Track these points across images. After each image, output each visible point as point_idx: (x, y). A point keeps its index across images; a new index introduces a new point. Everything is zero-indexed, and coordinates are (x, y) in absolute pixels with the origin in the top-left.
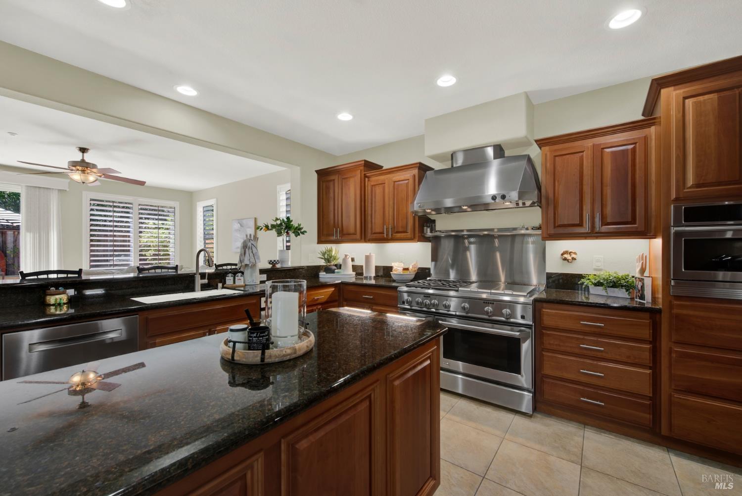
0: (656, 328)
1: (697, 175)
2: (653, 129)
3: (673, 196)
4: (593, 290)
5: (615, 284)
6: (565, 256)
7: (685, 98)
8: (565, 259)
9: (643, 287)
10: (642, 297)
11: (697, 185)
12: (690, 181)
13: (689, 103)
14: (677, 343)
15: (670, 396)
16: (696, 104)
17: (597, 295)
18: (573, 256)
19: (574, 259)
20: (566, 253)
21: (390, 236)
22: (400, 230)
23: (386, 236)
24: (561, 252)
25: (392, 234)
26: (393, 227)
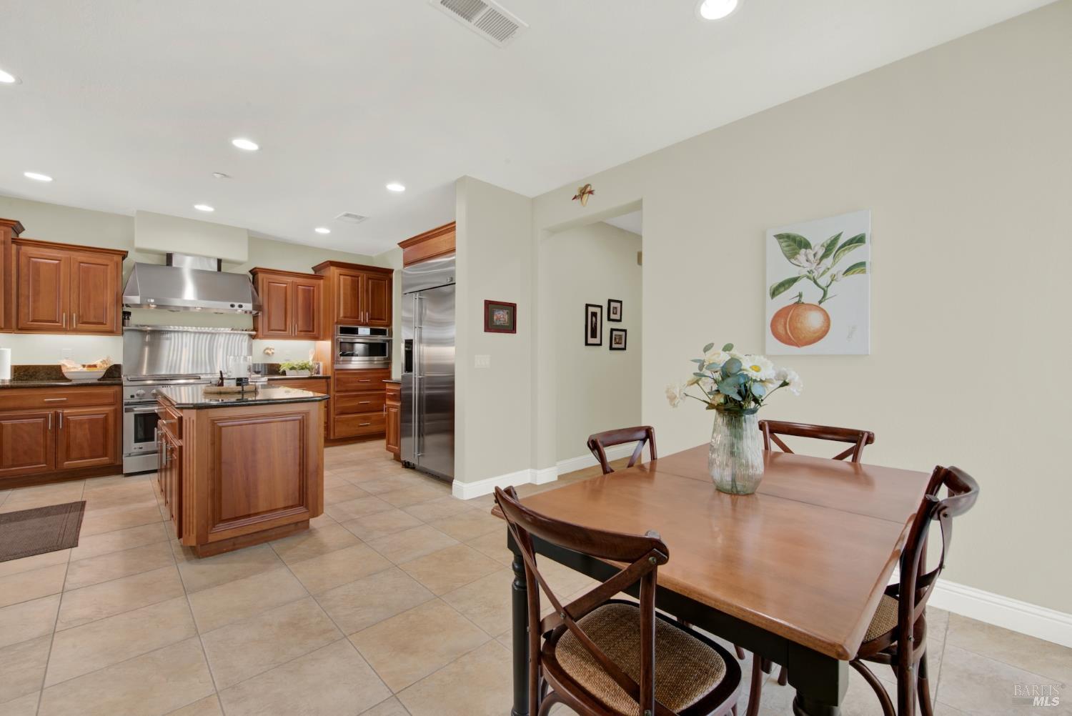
0: (328, 386)
1: (345, 313)
3: (336, 321)
4: (288, 372)
5: (302, 368)
6: (267, 351)
7: (340, 275)
8: (268, 354)
9: (319, 368)
10: (318, 373)
11: (345, 317)
12: (342, 315)
13: (342, 277)
14: (337, 392)
15: (334, 418)
16: (344, 280)
17: (290, 374)
18: (272, 351)
19: (273, 353)
20: (267, 349)
21: (75, 326)
22: (92, 320)
23: (64, 326)
24: (264, 348)
25: (76, 325)
26: (79, 317)
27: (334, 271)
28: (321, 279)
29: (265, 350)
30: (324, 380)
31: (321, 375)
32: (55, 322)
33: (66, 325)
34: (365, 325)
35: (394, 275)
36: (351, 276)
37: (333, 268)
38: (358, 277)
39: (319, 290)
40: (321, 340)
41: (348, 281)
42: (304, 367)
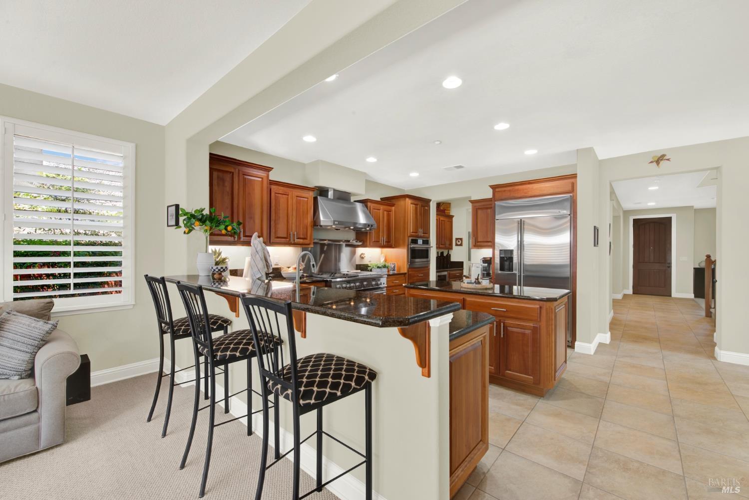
0: (405, 279)
1: (413, 229)
2: (393, 208)
3: (409, 235)
4: (374, 270)
6: (362, 256)
7: (411, 204)
8: (363, 258)
10: (394, 270)
11: (413, 232)
12: (411, 231)
13: (412, 205)
16: (412, 207)
18: (365, 255)
19: (365, 257)
20: (362, 254)
22: (302, 236)
23: (291, 241)
25: (296, 240)
26: (297, 234)
27: (408, 201)
28: (393, 206)
30: (403, 276)
31: (396, 272)
32: (286, 238)
34: (421, 237)
35: (431, 203)
36: (415, 204)
37: (407, 199)
38: (418, 205)
39: (393, 214)
40: (393, 248)
41: (414, 208)
42: (385, 267)
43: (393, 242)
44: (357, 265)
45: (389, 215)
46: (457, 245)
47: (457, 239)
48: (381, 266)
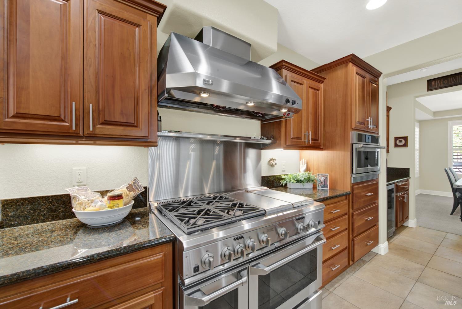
0: (349, 204)
1: (359, 118)
2: (322, 85)
3: (354, 127)
6: (272, 162)
7: (357, 73)
8: (272, 166)
9: (326, 180)
11: (359, 123)
12: (357, 120)
15: (353, 241)
16: (359, 80)
18: (275, 162)
19: (276, 164)
20: (271, 160)
21: (91, 129)
22: (118, 118)
23: (74, 128)
24: (268, 160)
25: (94, 126)
26: (98, 112)
28: (322, 82)
29: (269, 162)
30: (344, 198)
32: (58, 119)
33: (77, 125)
34: (370, 131)
36: (362, 78)
37: (351, 66)
38: (365, 78)
39: (321, 94)
40: (322, 149)
41: (361, 82)
42: (308, 180)
43: (321, 141)
44: (262, 177)
45: (316, 96)
46: (396, 146)
47: (396, 139)
48: (303, 179)
